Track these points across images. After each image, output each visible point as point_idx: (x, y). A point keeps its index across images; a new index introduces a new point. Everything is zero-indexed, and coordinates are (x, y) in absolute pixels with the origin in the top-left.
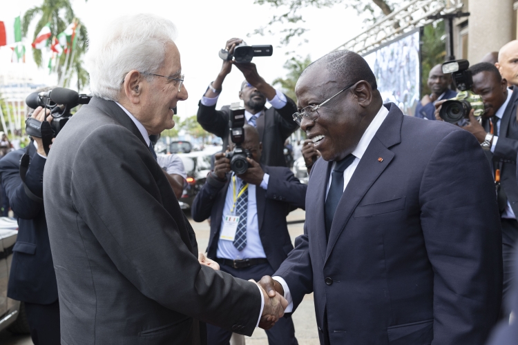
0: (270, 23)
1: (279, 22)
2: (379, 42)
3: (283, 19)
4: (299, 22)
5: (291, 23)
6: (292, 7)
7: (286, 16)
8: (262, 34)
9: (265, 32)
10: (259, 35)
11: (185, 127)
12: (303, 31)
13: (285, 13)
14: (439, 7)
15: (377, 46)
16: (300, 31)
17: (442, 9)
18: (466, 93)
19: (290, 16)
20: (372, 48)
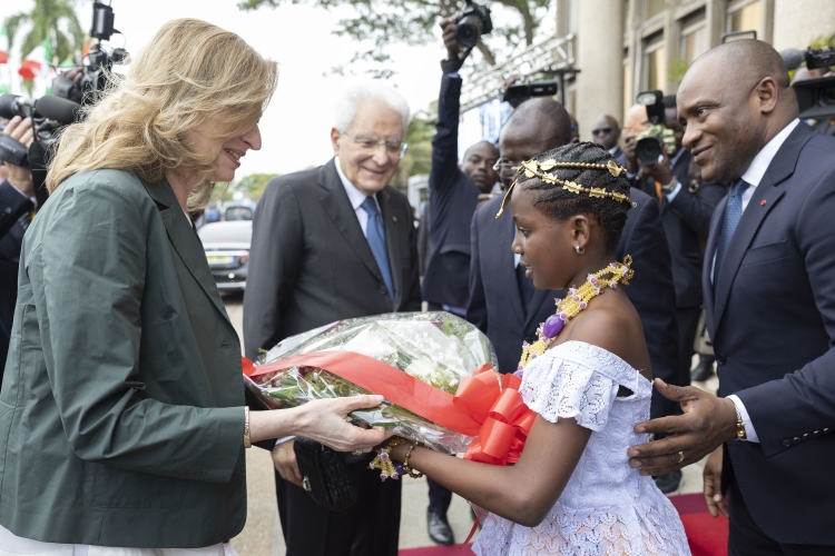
0: (352, 61)
1: (363, 61)
2: (487, 95)
3: (368, 57)
4: (387, 62)
5: (377, 63)
6: (377, 43)
7: (370, 53)
8: (342, 75)
9: (346, 71)
10: (338, 75)
11: (243, 188)
12: (392, 73)
13: (369, 50)
14: (550, 61)
15: (485, 99)
16: (387, 74)
17: (553, 64)
18: (659, 128)
19: (376, 54)
20: (477, 102)
